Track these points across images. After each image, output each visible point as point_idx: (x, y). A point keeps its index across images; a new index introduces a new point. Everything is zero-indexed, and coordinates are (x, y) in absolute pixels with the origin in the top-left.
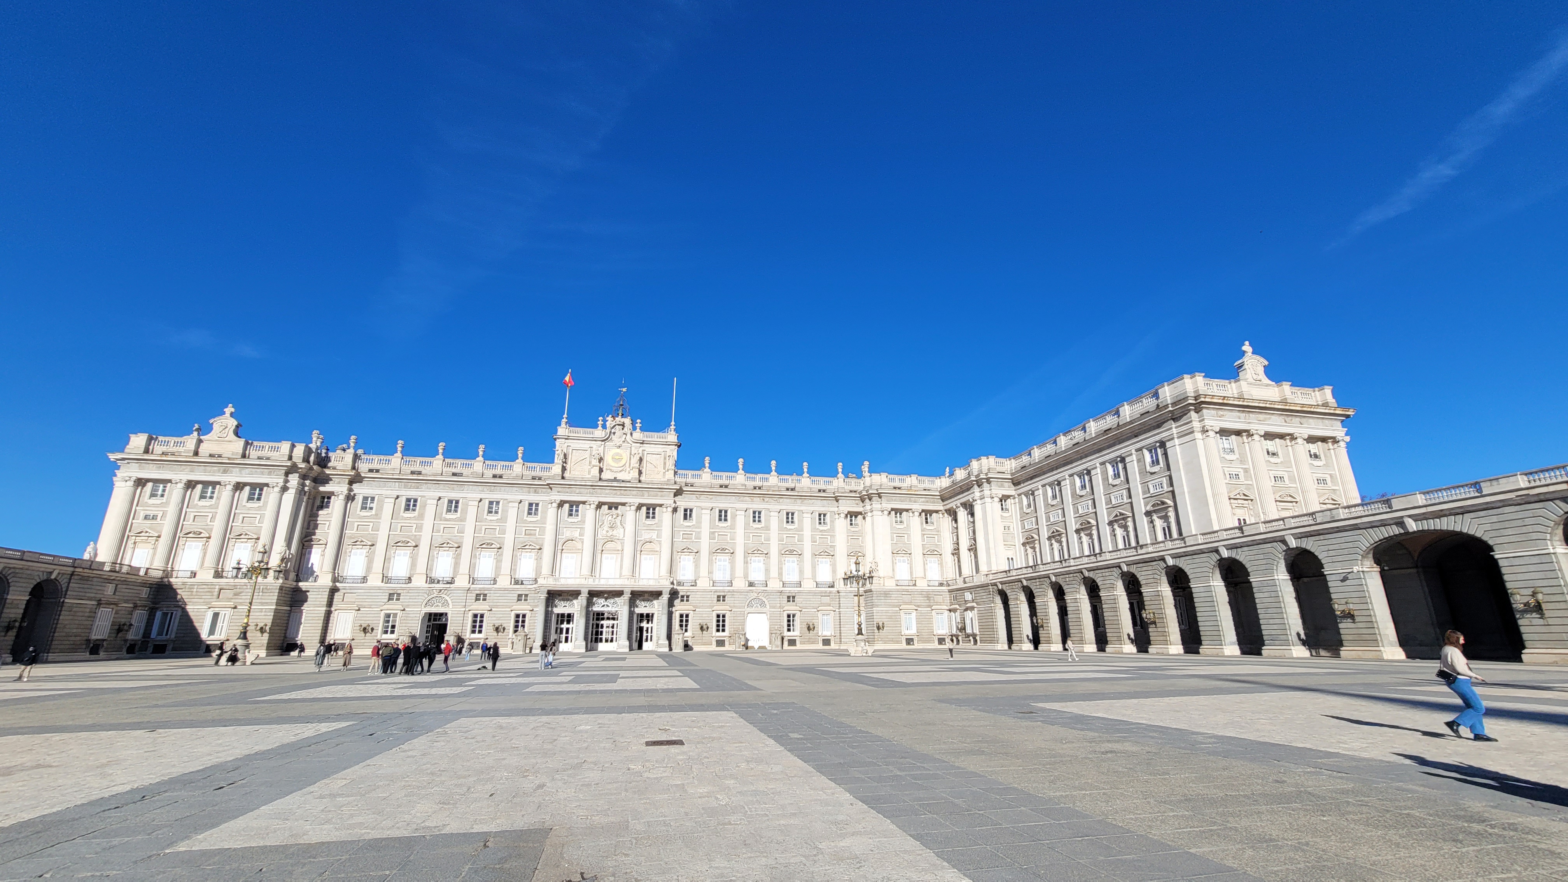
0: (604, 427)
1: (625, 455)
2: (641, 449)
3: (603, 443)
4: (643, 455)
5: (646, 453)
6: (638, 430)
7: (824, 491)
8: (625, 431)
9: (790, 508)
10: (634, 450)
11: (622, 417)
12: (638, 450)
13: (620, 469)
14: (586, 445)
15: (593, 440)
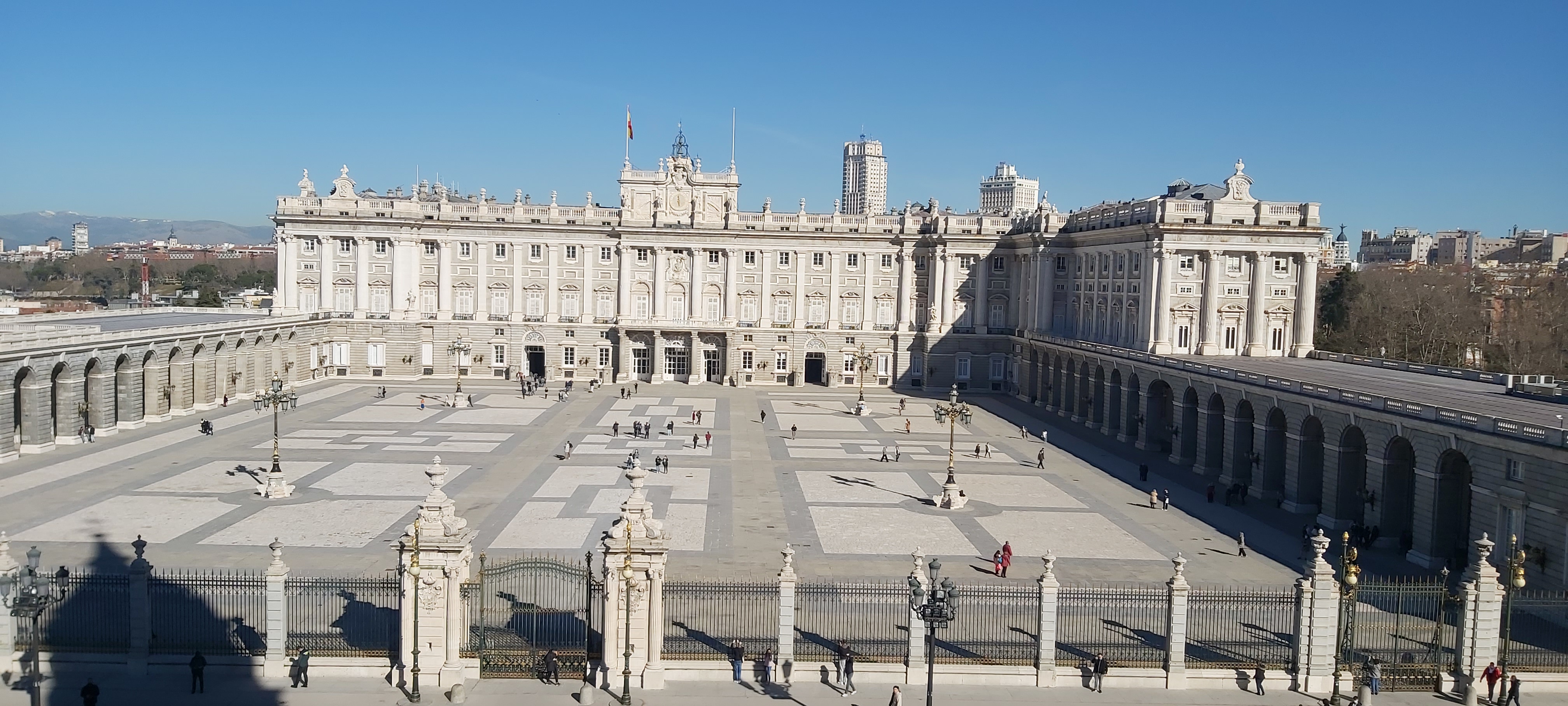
0: (666, 168)
1: (687, 197)
2: (702, 191)
3: (664, 186)
4: (704, 197)
5: (706, 195)
6: (698, 171)
7: (890, 231)
8: (685, 174)
9: (853, 251)
10: (695, 192)
11: (683, 157)
12: (699, 192)
13: (683, 212)
14: (649, 188)
15: (655, 183)
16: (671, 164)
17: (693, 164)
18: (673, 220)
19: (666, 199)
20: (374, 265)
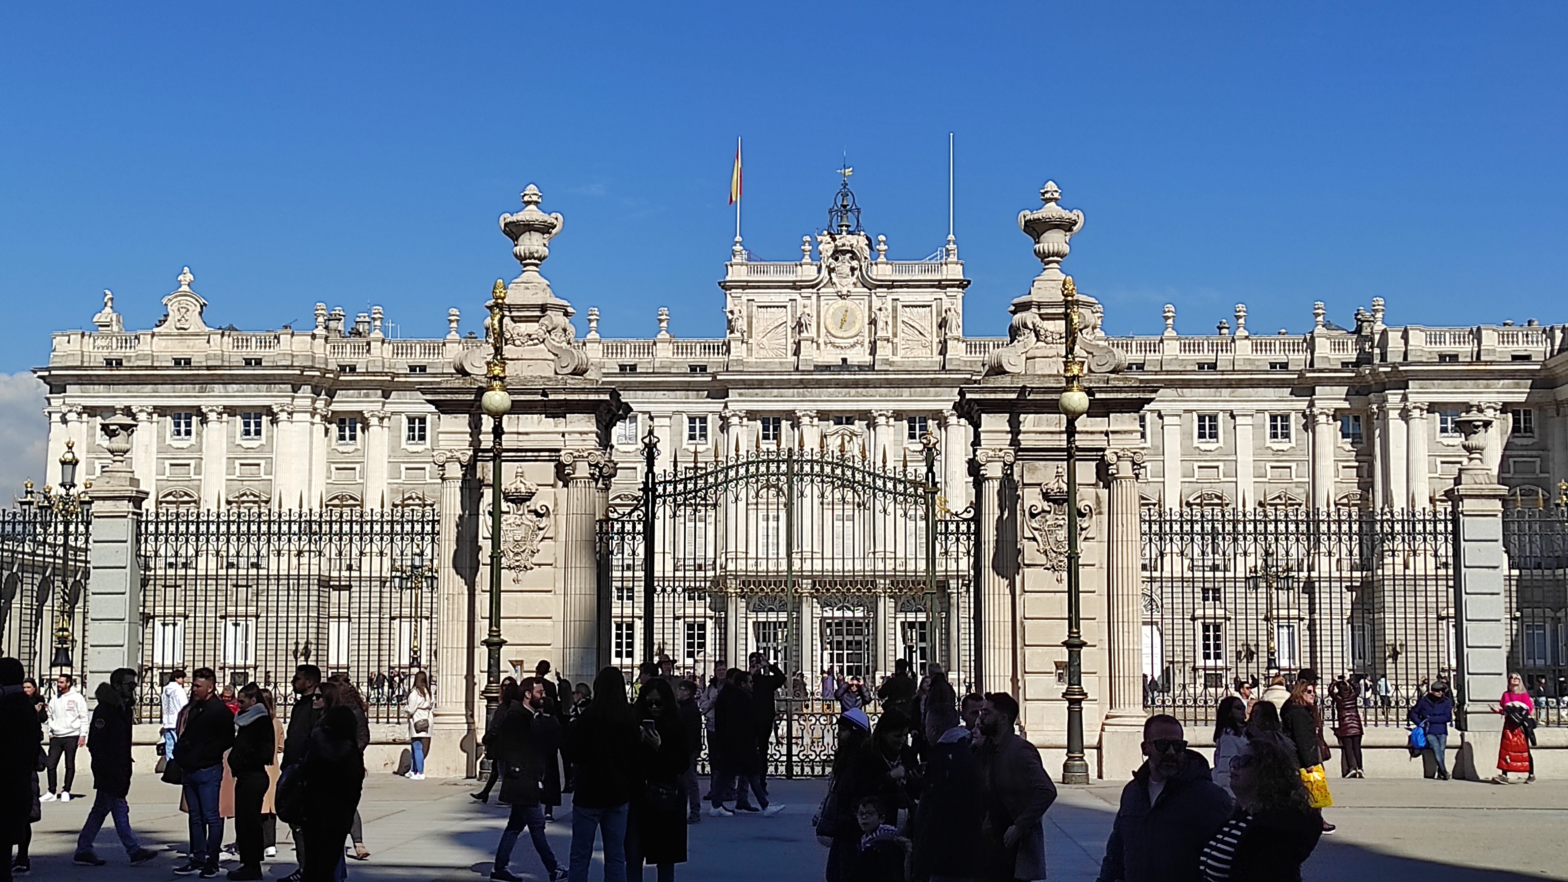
0: (816, 256)
1: (860, 311)
2: (890, 298)
3: (815, 290)
4: (895, 309)
5: (899, 304)
6: (882, 258)
7: (1284, 366)
8: (855, 263)
9: (1208, 407)
10: (876, 303)
11: (849, 233)
12: (883, 300)
13: (852, 341)
14: (782, 296)
15: (795, 286)
16: (827, 248)
17: (870, 245)
18: (832, 357)
19: (819, 316)
20: (237, 462)
